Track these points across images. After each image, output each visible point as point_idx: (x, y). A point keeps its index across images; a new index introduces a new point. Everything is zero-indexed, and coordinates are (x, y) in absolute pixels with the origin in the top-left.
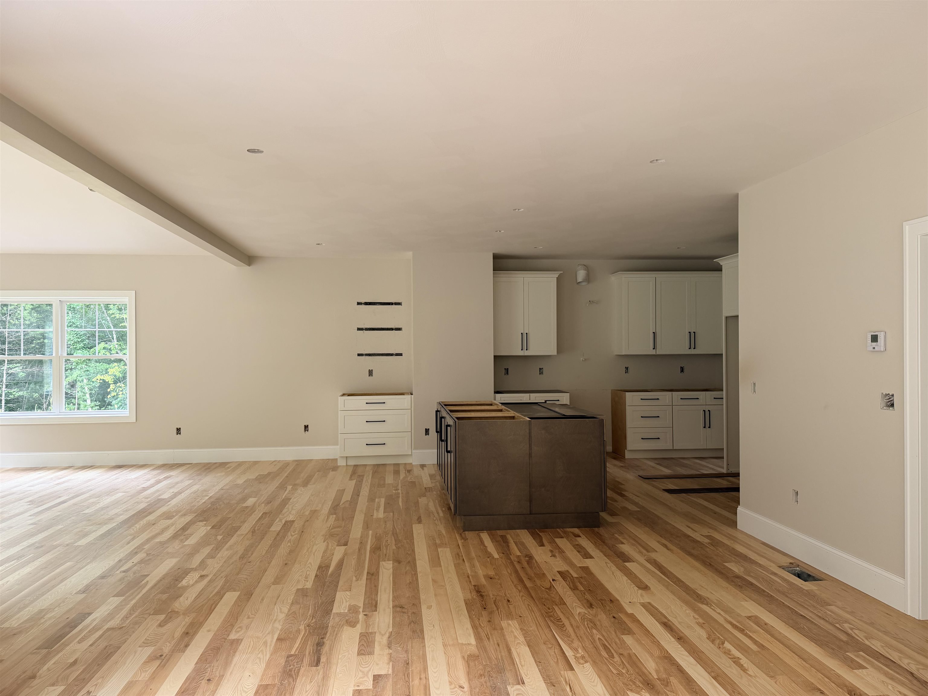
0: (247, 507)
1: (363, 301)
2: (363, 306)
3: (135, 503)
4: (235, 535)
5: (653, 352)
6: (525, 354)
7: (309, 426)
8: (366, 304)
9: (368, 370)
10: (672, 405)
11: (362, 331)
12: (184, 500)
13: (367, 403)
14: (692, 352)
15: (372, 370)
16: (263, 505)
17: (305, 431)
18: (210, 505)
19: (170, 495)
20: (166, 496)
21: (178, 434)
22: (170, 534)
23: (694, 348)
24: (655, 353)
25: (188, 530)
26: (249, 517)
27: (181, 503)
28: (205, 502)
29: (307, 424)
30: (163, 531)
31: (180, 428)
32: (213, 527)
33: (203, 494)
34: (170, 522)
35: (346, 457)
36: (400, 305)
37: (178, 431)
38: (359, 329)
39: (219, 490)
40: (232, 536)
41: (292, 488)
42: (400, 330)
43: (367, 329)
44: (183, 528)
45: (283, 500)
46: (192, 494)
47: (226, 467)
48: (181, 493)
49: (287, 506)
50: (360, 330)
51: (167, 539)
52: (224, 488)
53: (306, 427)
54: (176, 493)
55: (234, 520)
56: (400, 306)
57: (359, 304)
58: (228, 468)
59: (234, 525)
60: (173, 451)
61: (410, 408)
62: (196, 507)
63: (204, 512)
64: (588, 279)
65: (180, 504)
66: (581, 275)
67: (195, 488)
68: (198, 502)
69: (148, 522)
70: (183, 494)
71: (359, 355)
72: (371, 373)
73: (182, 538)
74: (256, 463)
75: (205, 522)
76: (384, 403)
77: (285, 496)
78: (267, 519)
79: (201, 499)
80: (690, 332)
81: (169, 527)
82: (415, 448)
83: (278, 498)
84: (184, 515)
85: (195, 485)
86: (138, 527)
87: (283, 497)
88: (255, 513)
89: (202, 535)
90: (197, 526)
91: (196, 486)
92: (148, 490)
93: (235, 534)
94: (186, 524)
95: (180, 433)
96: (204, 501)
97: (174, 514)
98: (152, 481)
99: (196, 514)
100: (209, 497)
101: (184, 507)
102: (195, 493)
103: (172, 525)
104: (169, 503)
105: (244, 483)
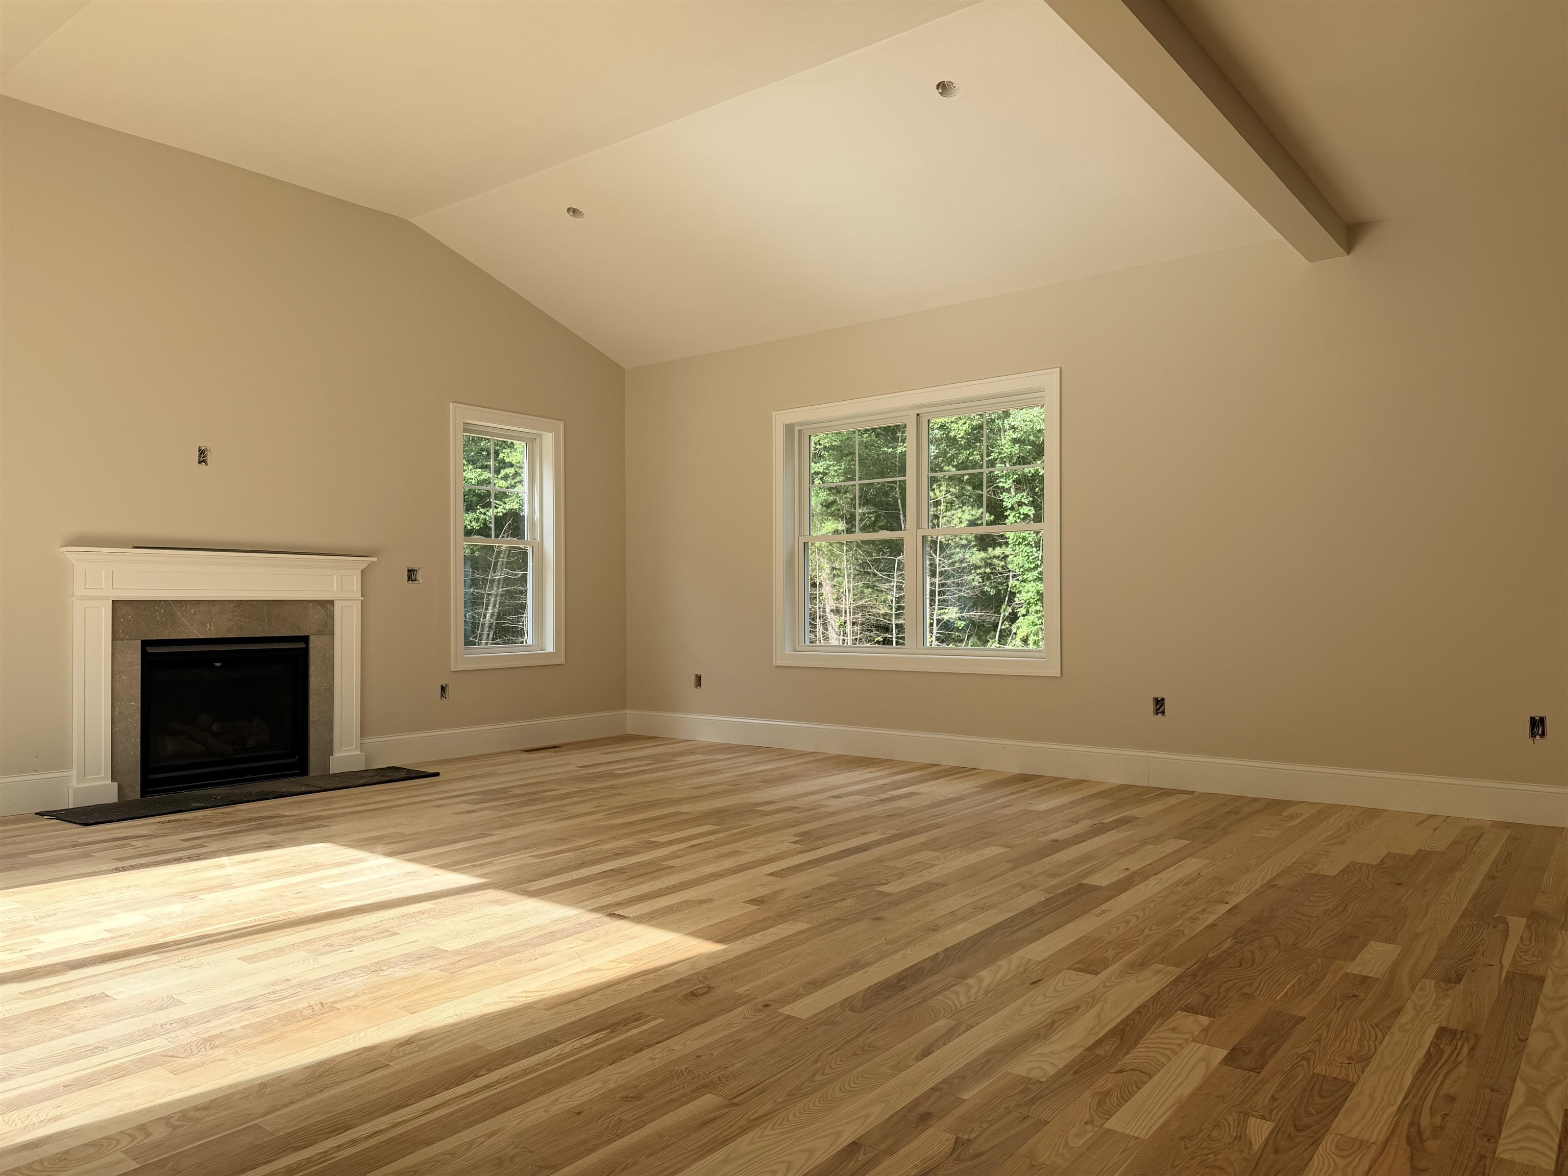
0: (1365, 980)
3: (1015, 886)
4: (1328, 1143)
7: (1548, 723)
12: (1152, 905)
16: (1429, 984)
17: (1533, 735)
18: (1229, 943)
19: (1115, 879)
20: (1101, 879)
21: (1157, 714)
22: (1072, 1048)
25: (1136, 1042)
26: (1380, 1035)
27: (1140, 913)
28: (1213, 925)
29: (1542, 715)
30: (1053, 1023)
31: (1163, 699)
32: (1229, 1060)
33: (1212, 891)
34: (1090, 983)
37: (1159, 705)
39: (1262, 886)
40: (1316, 1143)
41: (1528, 926)
44: (1123, 1031)
45: (1510, 977)
46: (1179, 888)
47: (1285, 814)
48: (1147, 878)
49: (1539, 1017)
51: (1051, 1071)
52: (1280, 882)
53: (1537, 726)
54: (1135, 873)
55: (1318, 1040)
58: (1291, 817)
59: (1320, 1069)
60: (1146, 754)
62: (1183, 940)
63: (1208, 966)
65: (1137, 917)
67: (1192, 865)
68: (1194, 919)
69: (1022, 969)
70: (1152, 881)
73: (1109, 1085)
74: (1373, 814)
75: (1205, 1020)
77: (1514, 962)
78: (1463, 1069)
79: (1204, 910)
81: (1078, 1008)
83: (1486, 965)
84: (1141, 965)
85: (1191, 855)
86: (985, 984)
87: (1507, 961)
88: (1404, 1019)
89: (1186, 1091)
90: (1174, 1030)
91: (1195, 860)
92: (1064, 849)
93: (1327, 1127)
94: (1138, 1011)
95: (1163, 713)
96: (1211, 919)
97: (1110, 954)
98: (1084, 825)
99: (1178, 971)
100: (1228, 907)
101: (1147, 932)
102: (1188, 883)
103: (1092, 1000)
104: (1104, 907)
105: (1342, 875)
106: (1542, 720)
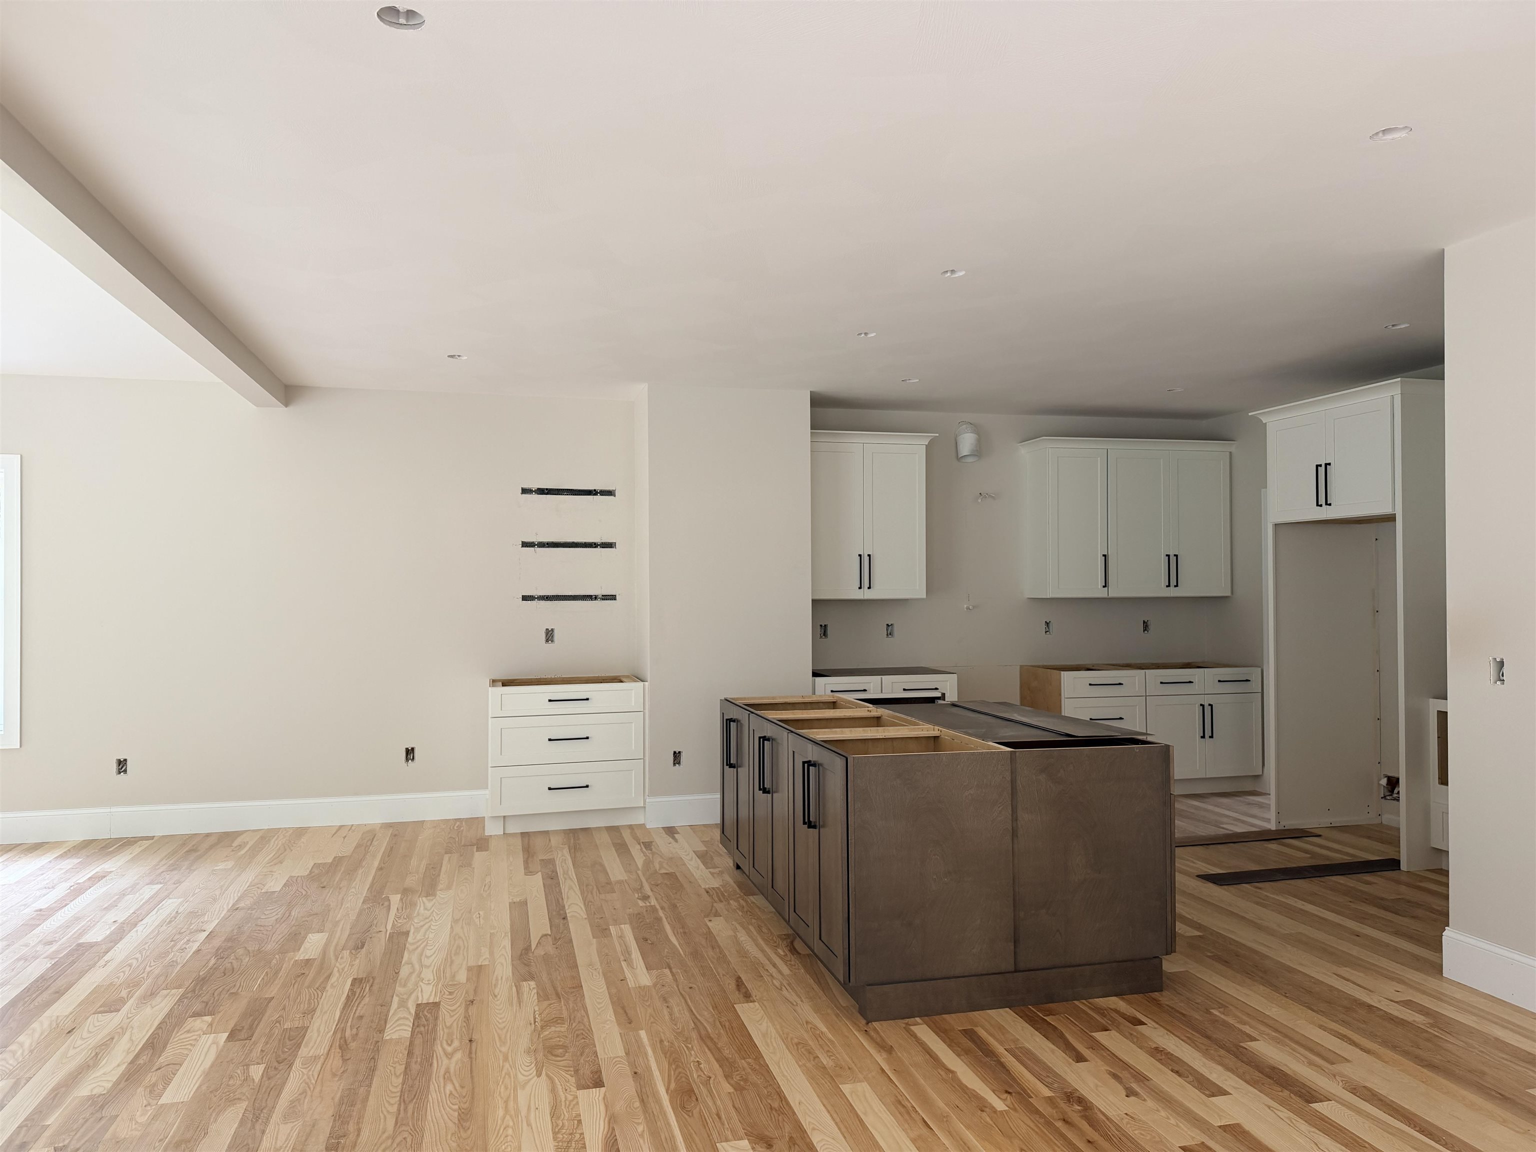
0: (308, 962)
1: (535, 486)
2: (535, 496)
3: (19, 959)
4: (298, 1063)
5: (1102, 593)
6: (866, 597)
7: (416, 751)
8: (541, 491)
9: (544, 630)
10: (1146, 696)
11: (532, 549)
12: (146, 947)
13: (550, 701)
14: (1173, 592)
15: (552, 630)
16: (346, 953)
17: (407, 760)
18: (213, 961)
19: (108, 932)
20: (96, 935)
21: (120, 773)
22: (119, 1065)
23: (1177, 586)
24: (1105, 596)
25: (165, 1047)
26: (320, 993)
27: (138, 955)
28: (198, 951)
29: (413, 746)
30: (97, 1054)
31: (125, 760)
32: (232, 1037)
33: (191, 924)
34: (116, 1019)
35: (504, 817)
36: (611, 495)
37: (122, 765)
38: (525, 545)
39: (228, 911)
40: (291, 1066)
41: (401, 899)
42: (611, 547)
43: (542, 545)
44: (153, 1043)
45: (391, 936)
46: (164, 927)
47: (235, 844)
48: (136, 925)
49: (406, 955)
50: (527, 546)
51: (110, 1085)
52: (242, 905)
53: (410, 753)
54: (123, 923)
55: (284, 1009)
56: (612, 497)
57: (525, 491)
58: (240, 847)
59: (287, 1025)
60: (109, 810)
61: (642, 710)
62: (178, 968)
63: (202, 981)
64: (979, 452)
65: (137, 959)
66: (967, 442)
67: (170, 906)
68: (183, 950)
69: (54, 1025)
70: (140, 927)
71: (525, 598)
72: (549, 635)
73: (154, 1080)
74: (300, 832)
75: (208, 1019)
76: (587, 699)
77: (393, 925)
78: (366, 1000)
79: (188, 941)
80: (1168, 556)
81: (113, 1039)
82: (653, 793)
83: (377, 932)
84: (152, 994)
85: (167, 897)
86: (27, 1045)
87: (389, 927)
88: (333, 979)
89: (208, 1064)
90: (188, 1032)
91: (171, 901)
92: (50, 916)
93: (296, 1056)
94: (159, 1027)
95: (125, 771)
96: (195, 947)
97: (124, 994)
98: (62, 890)
99: (181, 991)
100: (206, 933)
101: (148, 969)
102: (170, 922)
103: (122, 1030)
104: (106, 958)
105: (284, 888)
106: (413, 749)
